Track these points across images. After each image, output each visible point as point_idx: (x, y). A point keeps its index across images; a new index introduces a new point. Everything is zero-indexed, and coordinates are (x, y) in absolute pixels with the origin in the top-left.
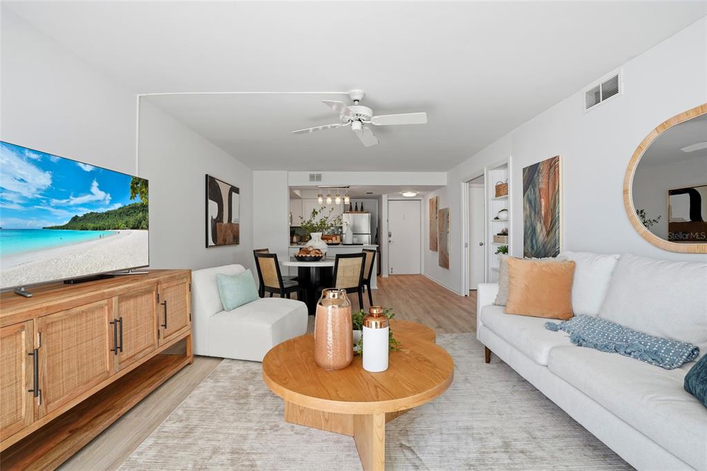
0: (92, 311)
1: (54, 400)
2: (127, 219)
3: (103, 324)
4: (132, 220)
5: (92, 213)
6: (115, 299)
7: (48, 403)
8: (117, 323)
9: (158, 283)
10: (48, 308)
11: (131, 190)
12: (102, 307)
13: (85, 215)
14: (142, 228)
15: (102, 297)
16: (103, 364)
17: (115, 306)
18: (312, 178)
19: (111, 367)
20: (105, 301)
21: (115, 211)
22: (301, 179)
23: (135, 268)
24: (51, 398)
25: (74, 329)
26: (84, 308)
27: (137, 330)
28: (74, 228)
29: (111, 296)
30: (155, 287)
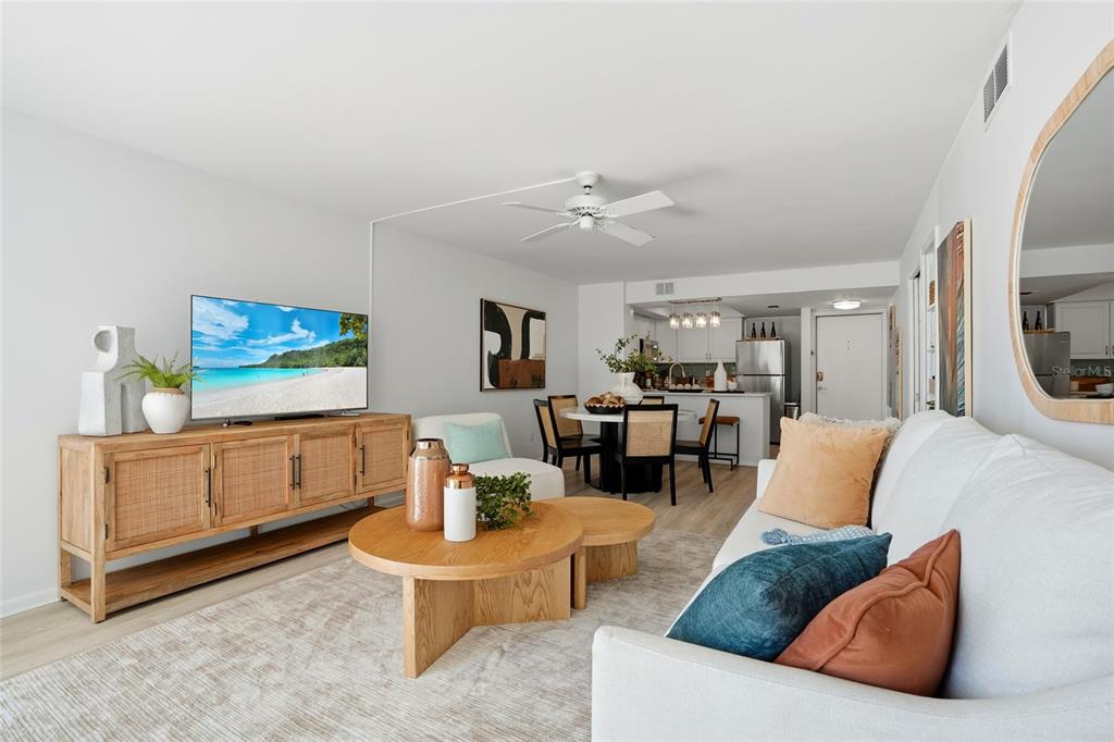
0: (272, 444)
1: (229, 515)
2: (337, 355)
3: (284, 458)
4: (343, 357)
5: (293, 351)
6: (297, 437)
7: (223, 516)
8: (297, 460)
9: (355, 426)
10: (223, 436)
11: (340, 326)
12: (282, 443)
13: (285, 354)
14: (358, 365)
15: (281, 433)
16: (283, 496)
17: (297, 444)
18: (660, 289)
19: (290, 502)
20: (285, 438)
21: (321, 348)
22: (644, 292)
23: (349, 410)
24: (226, 513)
25: (251, 458)
26: (261, 440)
27: (326, 472)
28: (273, 367)
29: (292, 433)
30: (351, 431)
